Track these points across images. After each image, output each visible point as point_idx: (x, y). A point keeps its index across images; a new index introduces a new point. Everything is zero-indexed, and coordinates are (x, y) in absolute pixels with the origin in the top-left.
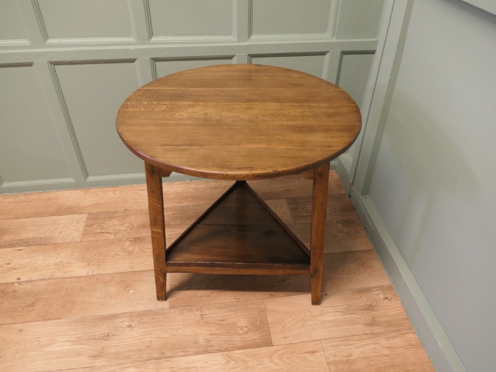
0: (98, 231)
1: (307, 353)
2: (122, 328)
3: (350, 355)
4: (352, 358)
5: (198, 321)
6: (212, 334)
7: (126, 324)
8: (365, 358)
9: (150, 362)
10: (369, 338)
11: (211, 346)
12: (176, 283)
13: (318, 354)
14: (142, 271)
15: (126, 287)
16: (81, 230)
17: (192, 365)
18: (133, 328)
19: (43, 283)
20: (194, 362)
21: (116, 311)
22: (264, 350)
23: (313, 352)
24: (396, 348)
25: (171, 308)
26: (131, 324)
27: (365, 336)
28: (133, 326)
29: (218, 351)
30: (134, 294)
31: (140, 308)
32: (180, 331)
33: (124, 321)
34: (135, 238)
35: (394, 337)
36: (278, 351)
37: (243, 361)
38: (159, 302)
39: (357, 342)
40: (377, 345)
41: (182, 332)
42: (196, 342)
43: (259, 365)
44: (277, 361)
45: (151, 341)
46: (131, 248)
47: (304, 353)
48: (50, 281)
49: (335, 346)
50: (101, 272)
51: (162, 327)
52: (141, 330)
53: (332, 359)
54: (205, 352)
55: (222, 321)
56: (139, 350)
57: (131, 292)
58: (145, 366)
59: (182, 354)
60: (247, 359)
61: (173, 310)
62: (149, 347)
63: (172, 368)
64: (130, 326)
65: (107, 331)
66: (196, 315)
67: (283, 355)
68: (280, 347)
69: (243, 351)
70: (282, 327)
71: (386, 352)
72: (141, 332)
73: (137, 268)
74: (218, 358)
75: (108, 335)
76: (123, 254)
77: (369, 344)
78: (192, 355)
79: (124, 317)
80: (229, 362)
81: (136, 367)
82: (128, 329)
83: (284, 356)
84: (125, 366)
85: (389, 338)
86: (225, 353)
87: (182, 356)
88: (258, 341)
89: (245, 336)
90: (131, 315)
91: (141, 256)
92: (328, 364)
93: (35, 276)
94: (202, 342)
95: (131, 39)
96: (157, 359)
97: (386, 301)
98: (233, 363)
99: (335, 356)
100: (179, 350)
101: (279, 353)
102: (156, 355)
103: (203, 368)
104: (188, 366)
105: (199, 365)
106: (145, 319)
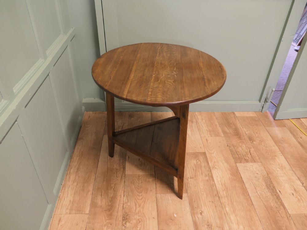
2: (202, 218)
3: (207, 130)
4: (208, 130)
5: (195, 180)
6: (202, 174)
7: (200, 216)
8: (207, 126)
9: (221, 201)
10: (199, 124)
11: (209, 174)
12: (169, 191)
13: (207, 139)
14: (157, 211)
15: (171, 219)
17: (220, 182)
18: (202, 212)
22: (208, 155)
23: (207, 140)
24: (202, 118)
25: (187, 192)
26: (199, 213)
27: (198, 125)
28: (201, 212)
29: (211, 171)
30: (177, 214)
31: (188, 209)
32: (202, 188)
33: (198, 217)
34: (123, 220)
35: (197, 117)
36: (208, 151)
37: (214, 163)
38: (184, 199)
39: (200, 127)
40: (202, 122)
41: (202, 187)
42: (207, 181)
43: (215, 158)
44: (213, 151)
45: (209, 201)
46: (134, 221)
47: (208, 143)
49: (203, 133)
51: (200, 196)
52: (203, 207)
53: (209, 135)
55: (194, 170)
56: (216, 207)
57: (175, 216)
58: (224, 203)
59: (215, 187)
60: (213, 161)
61: (189, 191)
62: (213, 202)
63: (223, 191)
64: (201, 214)
65: (206, 226)
66: (191, 181)
68: (206, 150)
69: (209, 162)
70: (196, 148)
71: (204, 121)
72: (204, 207)
73: (155, 214)
74: (214, 172)
75: (208, 225)
76: (139, 226)
77: (201, 124)
78: (214, 182)
79: (195, 218)
80: (216, 168)
81: (225, 207)
82: (203, 214)
83: (210, 149)
84: (226, 213)
86: (211, 169)
87: (216, 186)
88: (204, 157)
89: (201, 161)
90: (193, 213)
91: (144, 214)
92: (211, 137)
94: (207, 178)
96: (219, 197)
100: (213, 188)
101: (209, 151)
102: (217, 198)
104: (221, 184)
105: (219, 180)
106: (195, 205)
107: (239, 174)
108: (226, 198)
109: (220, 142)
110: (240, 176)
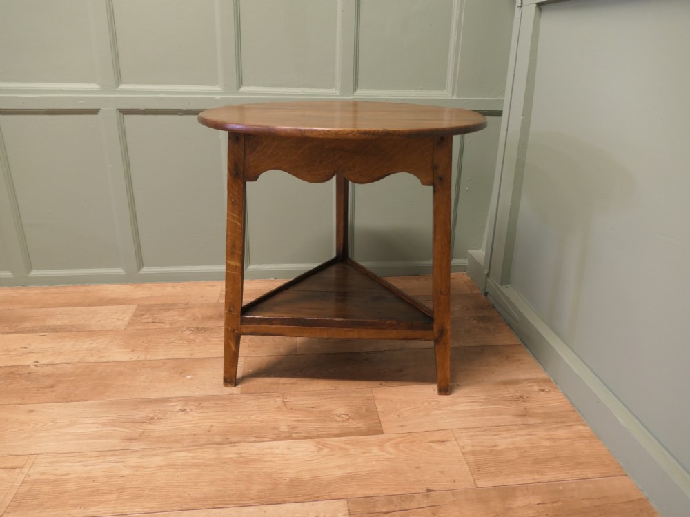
0: (150, 320)
1: (433, 442)
2: (173, 411)
3: (495, 446)
4: (497, 448)
5: (279, 408)
6: (298, 421)
7: (178, 408)
8: (517, 449)
9: (209, 446)
10: (520, 429)
11: (297, 433)
12: (251, 371)
13: (448, 444)
14: (205, 358)
15: (182, 372)
16: (127, 319)
17: (268, 451)
18: (188, 412)
19: (69, 366)
20: (271, 448)
21: (166, 395)
22: (372, 438)
23: (442, 441)
24: (562, 440)
25: (241, 394)
26: (186, 408)
27: (515, 427)
28: (188, 410)
29: (306, 438)
30: (192, 379)
31: (199, 393)
32: (253, 417)
33: (177, 405)
34: (198, 328)
35: (557, 429)
37: (341, 449)
38: (225, 388)
39: (505, 432)
40: (533, 437)
41: (257, 417)
42: (275, 429)
43: (364, 453)
44: (391, 450)
45: (212, 426)
46: (192, 337)
47: (430, 442)
48: (80, 365)
49: (472, 436)
50: (148, 357)
51: (228, 413)
52: (198, 415)
53: (469, 449)
54: (288, 438)
55: (313, 408)
56: (195, 435)
57: (189, 377)
59: (254, 439)
60: (346, 446)
61: (245, 396)
62: (209, 431)
63: (239, 454)
64: (183, 410)
65: (151, 415)
66: (277, 401)
67: (398, 443)
68: (394, 436)
69: (342, 438)
70: (397, 416)
71: (547, 443)
73: (197, 355)
74: (306, 445)
75: (152, 418)
76: (181, 342)
77: (521, 435)
78: (269, 441)
79: (177, 402)
80: (321, 449)
81: (189, 451)
82: (180, 413)
83: (401, 445)
84: (173, 450)
85: (549, 429)
86: (317, 440)
87: (255, 442)
88: (362, 429)
89: (345, 423)
90: (186, 400)
91: (204, 345)
92: (464, 454)
93: (60, 359)
94: (283, 428)
95: (217, 88)
96: (220, 444)
97: (541, 393)
98: (326, 451)
99: (473, 446)
100: (250, 436)
101: (392, 442)
102: (219, 440)
103: (284, 454)
104: (263, 452)
105: (278, 451)
106: (206, 404)
107: (300, 499)
108: (214, 456)
109: (442, 472)
110: (288, 499)
